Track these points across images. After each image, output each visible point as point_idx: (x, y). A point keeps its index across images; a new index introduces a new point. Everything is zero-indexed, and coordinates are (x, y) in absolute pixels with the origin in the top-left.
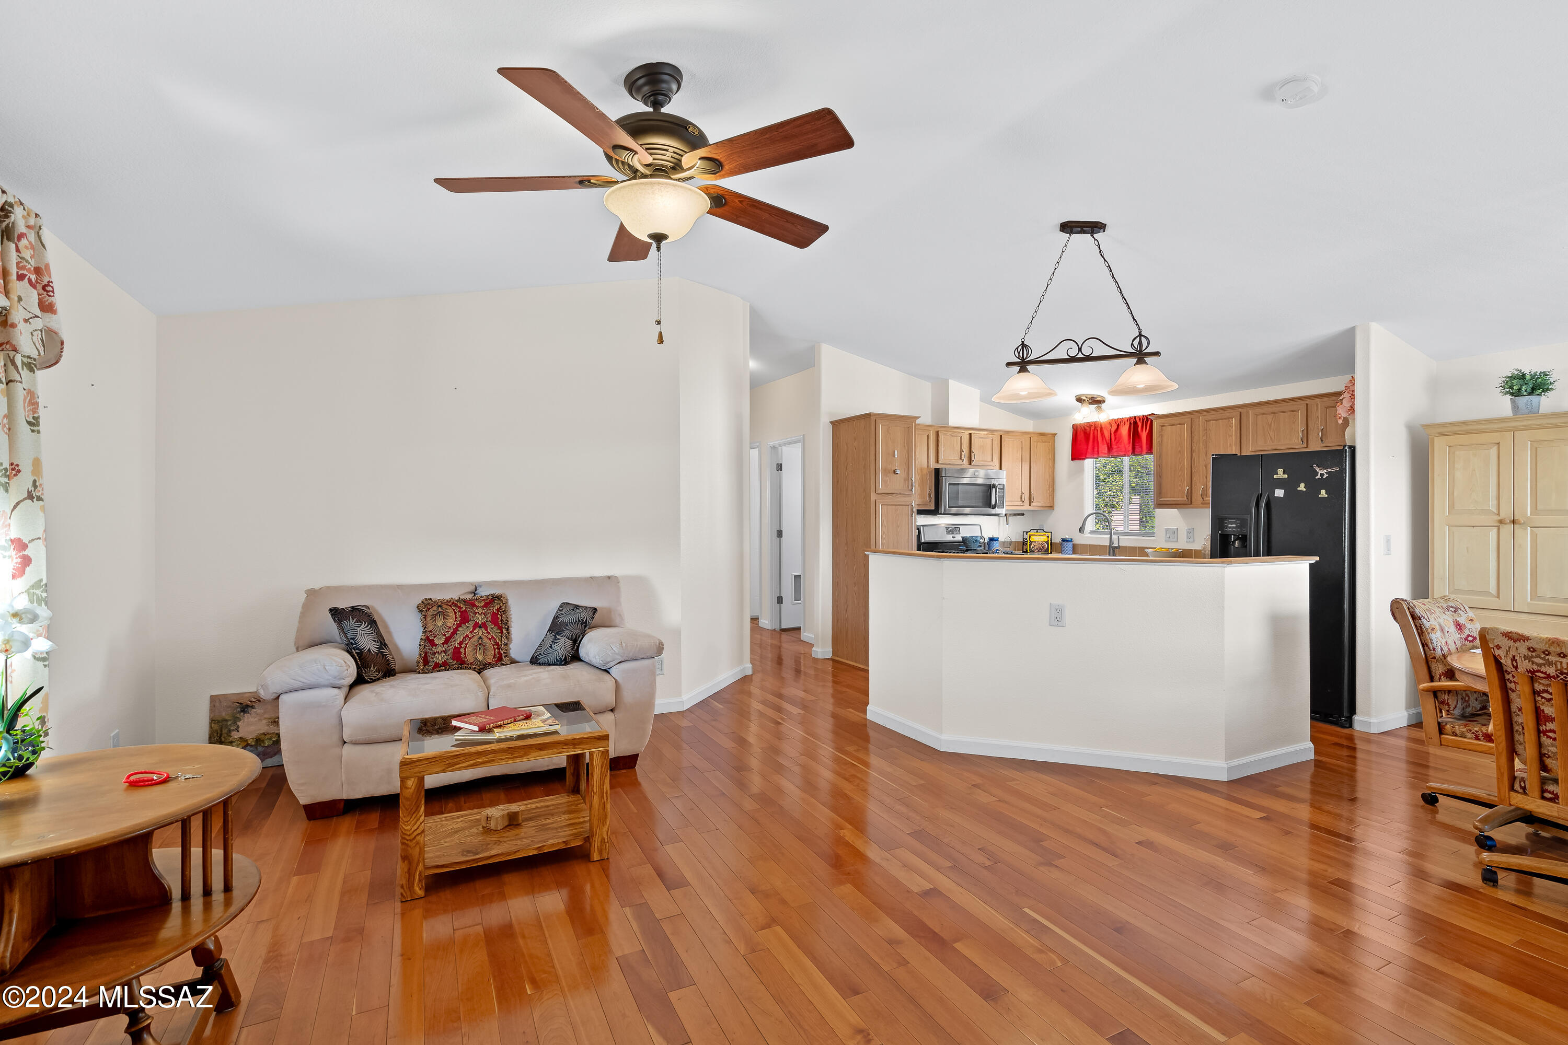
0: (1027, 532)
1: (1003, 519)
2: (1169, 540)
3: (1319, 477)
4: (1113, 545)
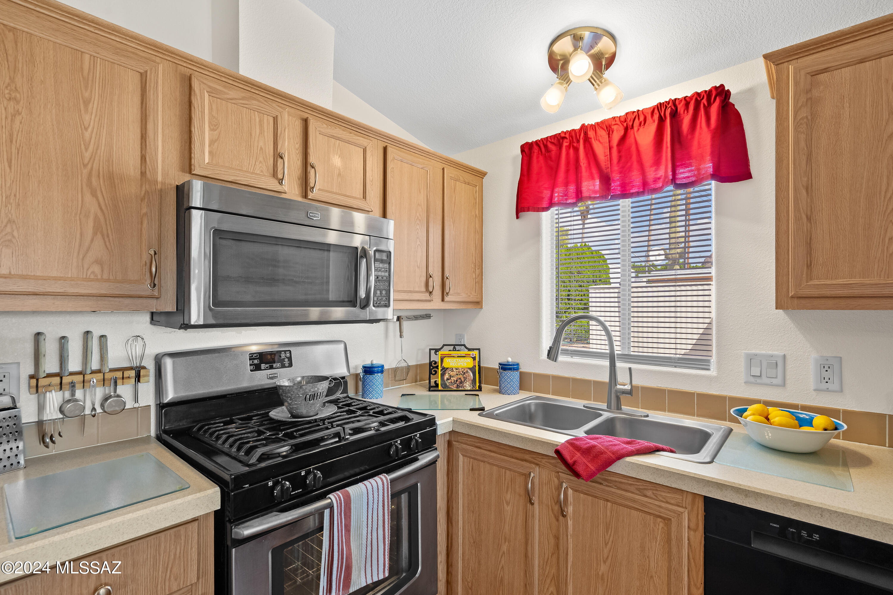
0: (437, 351)
1: (394, 326)
2: (759, 381)
4: (619, 387)
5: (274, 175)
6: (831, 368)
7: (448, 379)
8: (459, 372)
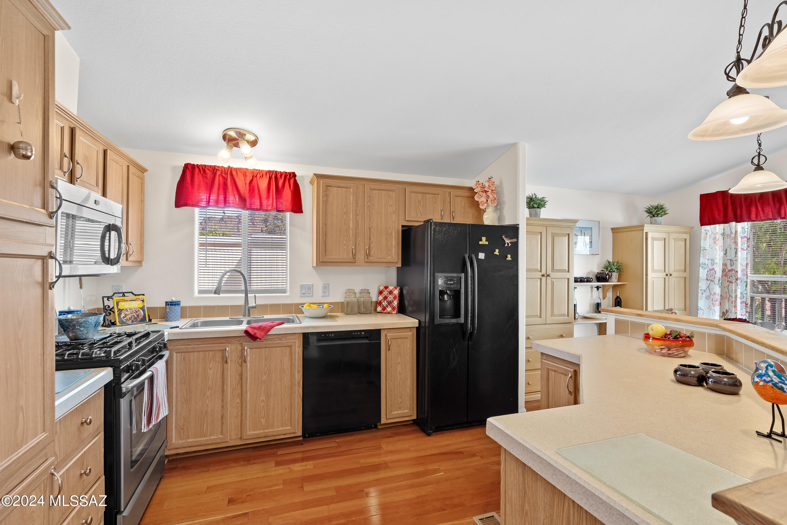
3: (506, 245)
4: (249, 305)
6: (326, 288)
7: (124, 317)
8: (132, 311)
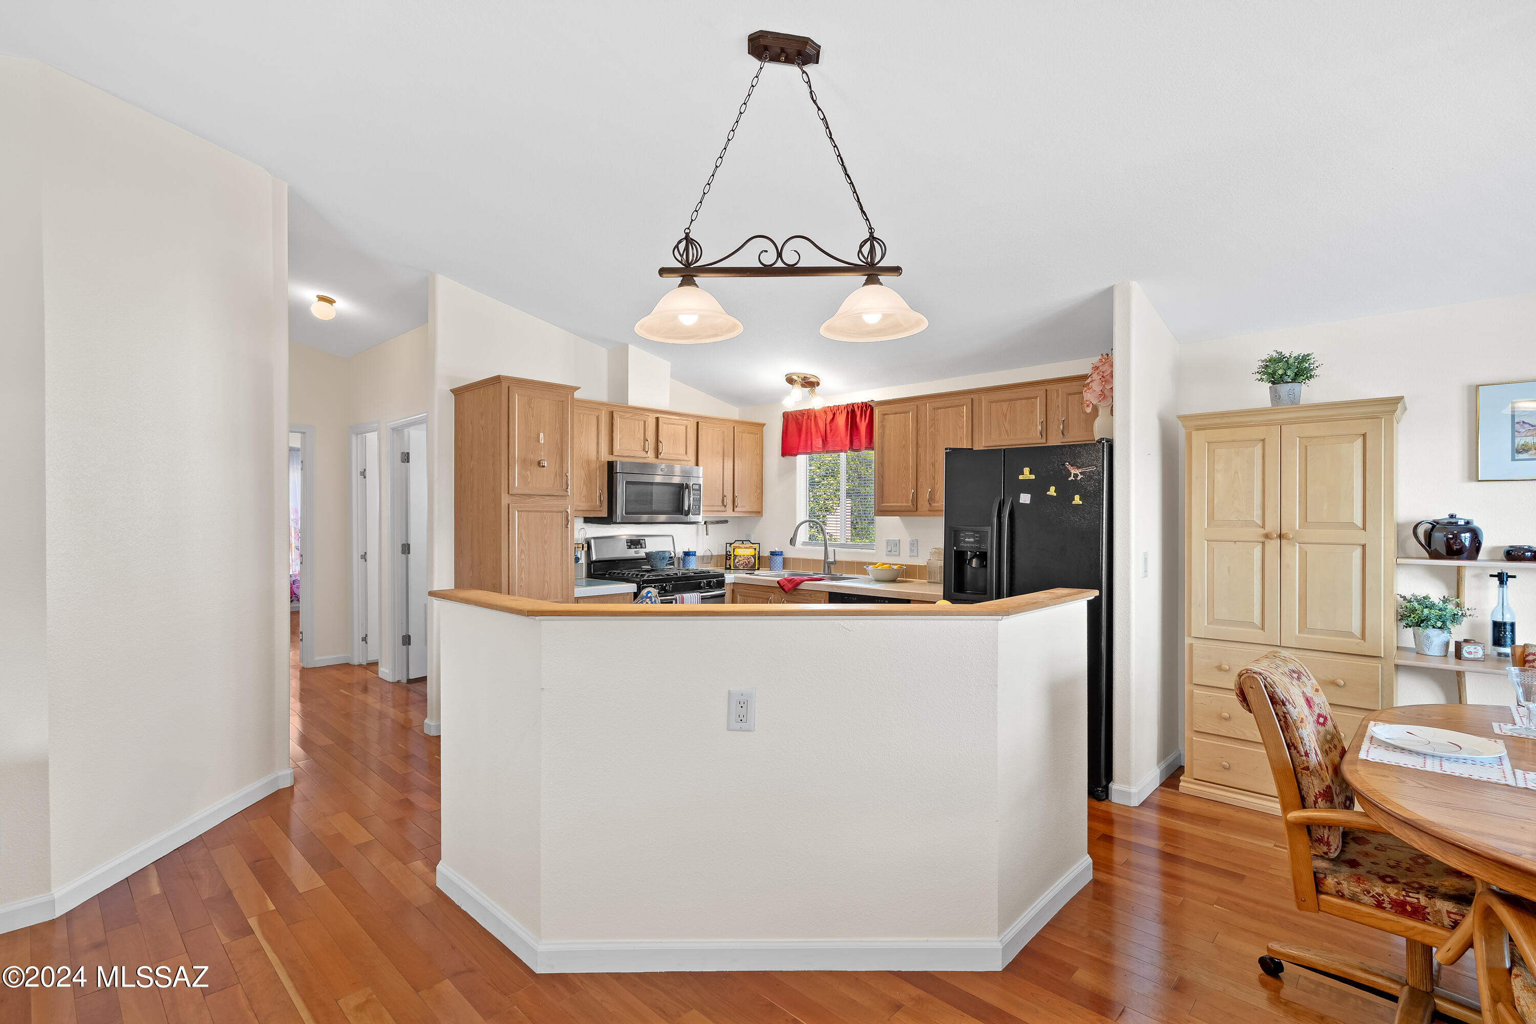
0: (731, 544)
1: (702, 527)
2: (891, 554)
3: (1072, 478)
4: (828, 560)
5: (644, 450)
6: (914, 544)
7: (737, 562)
8: (745, 558)
